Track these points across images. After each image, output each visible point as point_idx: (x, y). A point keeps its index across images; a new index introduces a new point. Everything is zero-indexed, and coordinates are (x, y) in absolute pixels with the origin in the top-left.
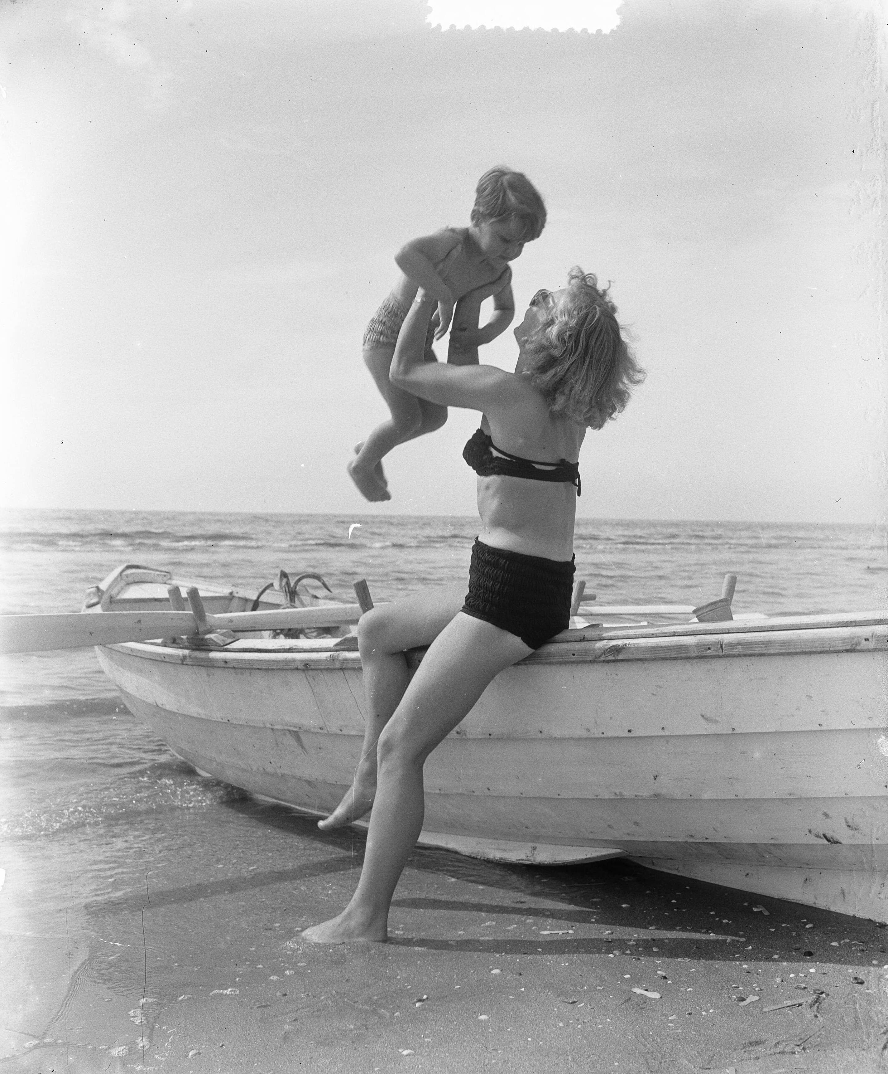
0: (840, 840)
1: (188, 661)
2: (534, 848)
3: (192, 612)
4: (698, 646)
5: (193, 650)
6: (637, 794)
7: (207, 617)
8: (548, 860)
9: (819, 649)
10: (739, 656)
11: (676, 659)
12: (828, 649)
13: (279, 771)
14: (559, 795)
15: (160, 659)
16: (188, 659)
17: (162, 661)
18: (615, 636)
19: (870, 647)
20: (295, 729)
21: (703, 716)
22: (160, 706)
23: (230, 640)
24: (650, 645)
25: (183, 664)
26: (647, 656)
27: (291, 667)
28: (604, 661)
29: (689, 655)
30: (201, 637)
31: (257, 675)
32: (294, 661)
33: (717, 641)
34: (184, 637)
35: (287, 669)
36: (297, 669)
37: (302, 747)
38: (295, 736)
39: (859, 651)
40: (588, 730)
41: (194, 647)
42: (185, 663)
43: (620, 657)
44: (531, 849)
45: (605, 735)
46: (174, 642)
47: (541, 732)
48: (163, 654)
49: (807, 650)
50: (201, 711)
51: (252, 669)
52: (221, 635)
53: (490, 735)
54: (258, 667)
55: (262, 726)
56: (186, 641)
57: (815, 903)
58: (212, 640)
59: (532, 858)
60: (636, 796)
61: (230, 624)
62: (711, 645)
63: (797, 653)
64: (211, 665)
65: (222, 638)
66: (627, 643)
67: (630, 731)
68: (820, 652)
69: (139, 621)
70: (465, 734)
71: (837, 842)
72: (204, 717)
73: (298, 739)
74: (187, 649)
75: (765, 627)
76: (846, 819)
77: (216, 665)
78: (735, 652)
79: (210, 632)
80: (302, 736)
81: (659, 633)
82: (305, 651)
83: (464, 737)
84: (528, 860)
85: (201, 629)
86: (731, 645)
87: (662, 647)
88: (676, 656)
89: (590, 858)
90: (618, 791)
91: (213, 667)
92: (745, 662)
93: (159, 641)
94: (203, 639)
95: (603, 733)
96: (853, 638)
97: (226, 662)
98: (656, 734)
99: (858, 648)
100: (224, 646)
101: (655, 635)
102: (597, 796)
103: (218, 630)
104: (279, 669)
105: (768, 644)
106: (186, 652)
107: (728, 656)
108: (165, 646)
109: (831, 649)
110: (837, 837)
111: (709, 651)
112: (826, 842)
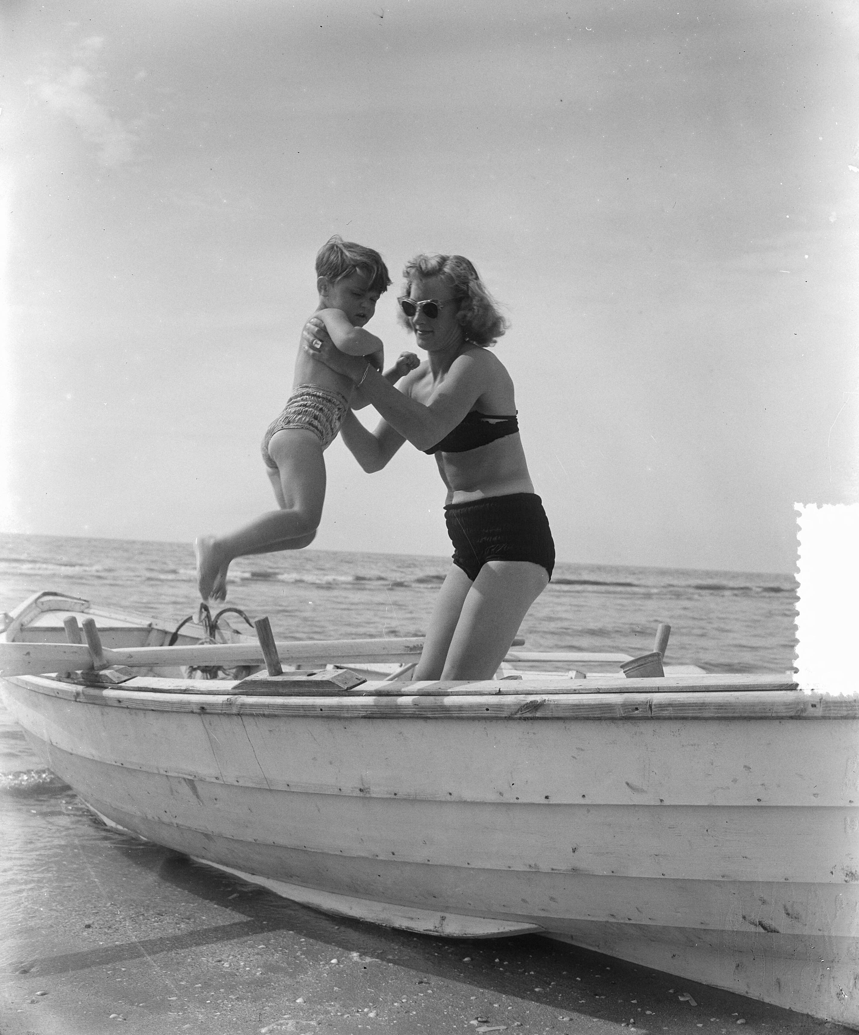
0: (778, 928)
1: (82, 698)
2: (443, 918)
3: (87, 646)
4: (624, 705)
5: (88, 686)
6: (554, 867)
7: (103, 651)
8: (457, 932)
9: (760, 715)
10: (670, 718)
11: (599, 719)
12: (770, 714)
13: (175, 821)
14: (468, 864)
15: (54, 695)
16: (82, 696)
17: (56, 697)
18: (533, 691)
19: (816, 715)
20: (190, 778)
21: (628, 784)
22: (54, 744)
23: (126, 678)
24: (571, 702)
25: (76, 701)
26: (567, 714)
27: (187, 710)
28: (520, 718)
29: (614, 715)
30: (96, 672)
31: (151, 715)
32: (189, 703)
33: (646, 701)
34: (79, 672)
35: (182, 712)
36: (192, 712)
37: (198, 797)
38: (191, 783)
39: (805, 718)
40: (501, 794)
41: (89, 683)
42: (78, 700)
43: (538, 714)
44: (440, 919)
45: (519, 801)
46: (69, 677)
47: (450, 794)
48: (57, 689)
49: (746, 715)
50: (94, 752)
51: (147, 710)
52: (116, 671)
53: (395, 794)
54: (153, 708)
55: (156, 772)
56: (80, 676)
57: (747, 993)
58: (107, 676)
59: (440, 929)
60: (553, 869)
61: (129, 659)
62: (639, 705)
63: (734, 718)
64: (104, 703)
65: (117, 674)
66: (547, 699)
67: (547, 797)
68: (761, 718)
69: (28, 653)
70: (369, 792)
71: (775, 931)
72: (96, 759)
73: (194, 789)
74: (81, 685)
75: (700, 687)
76: (785, 907)
77: (109, 703)
78: (665, 713)
79: (105, 667)
80: (197, 784)
81: (582, 689)
82: (202, 693)
83: (368, 795)
84: (437, 932)
85: (97, 664)
86: (662, 706)
87: (584, 705)
88: (599, 716)
89: (502, 933)
90: (533, 864)
91: (107, 705)
92: (675, 726)
93: (54, 675)
94: (97, 675)
95: (517, 798)
96: (798, 703)
97: (120, 702)
98: (576, 802)
99: (804, 715)
100: (118, 683)
101: (577, 692)
102: (510, 867)
103: (115, 666)
104: (174, 712)
105: (703, 706)
106: (80, 688)
107: (658, 718)
108: (60, 681)
109: (774, 715)
110: (773, 924)
111: (636, 712)
112: (762, 930)
